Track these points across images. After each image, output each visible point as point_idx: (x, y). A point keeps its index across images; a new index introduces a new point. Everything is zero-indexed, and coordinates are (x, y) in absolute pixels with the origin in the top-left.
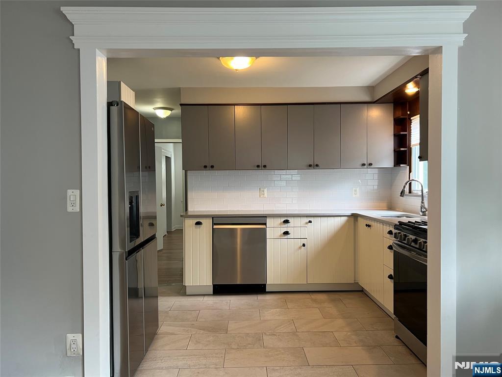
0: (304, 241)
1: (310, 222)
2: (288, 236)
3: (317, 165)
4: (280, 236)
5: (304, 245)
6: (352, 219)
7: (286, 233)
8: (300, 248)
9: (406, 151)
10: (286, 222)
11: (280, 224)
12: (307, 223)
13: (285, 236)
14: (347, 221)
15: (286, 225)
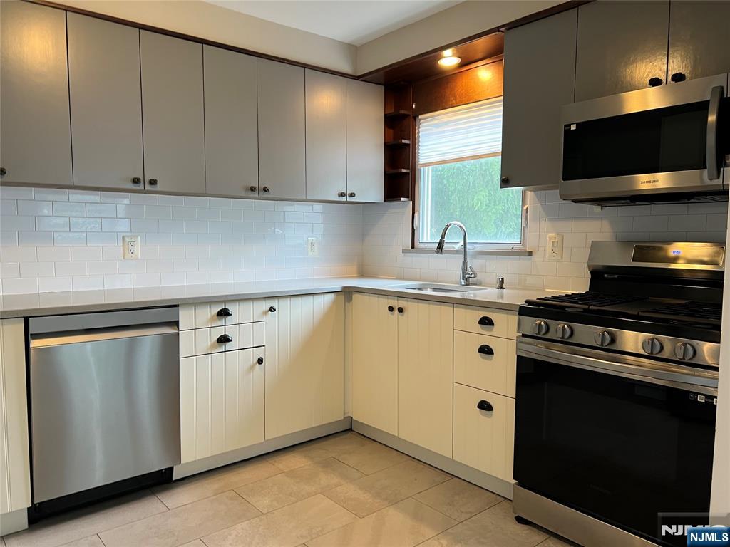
0: (259, 353)
1: (272, 309)
2: (229, 346)
3: (266, 190)
4: (212, 346)
5: (260, 361)
6: (342, 297)
7: (224, 339)
8: (252, 367)
9: (409, 173)
10: (224, 313)
11: (211, 320)
12: (265, 313)
13: (220, 346)
14: (335, 302)
15: (224, 320)
